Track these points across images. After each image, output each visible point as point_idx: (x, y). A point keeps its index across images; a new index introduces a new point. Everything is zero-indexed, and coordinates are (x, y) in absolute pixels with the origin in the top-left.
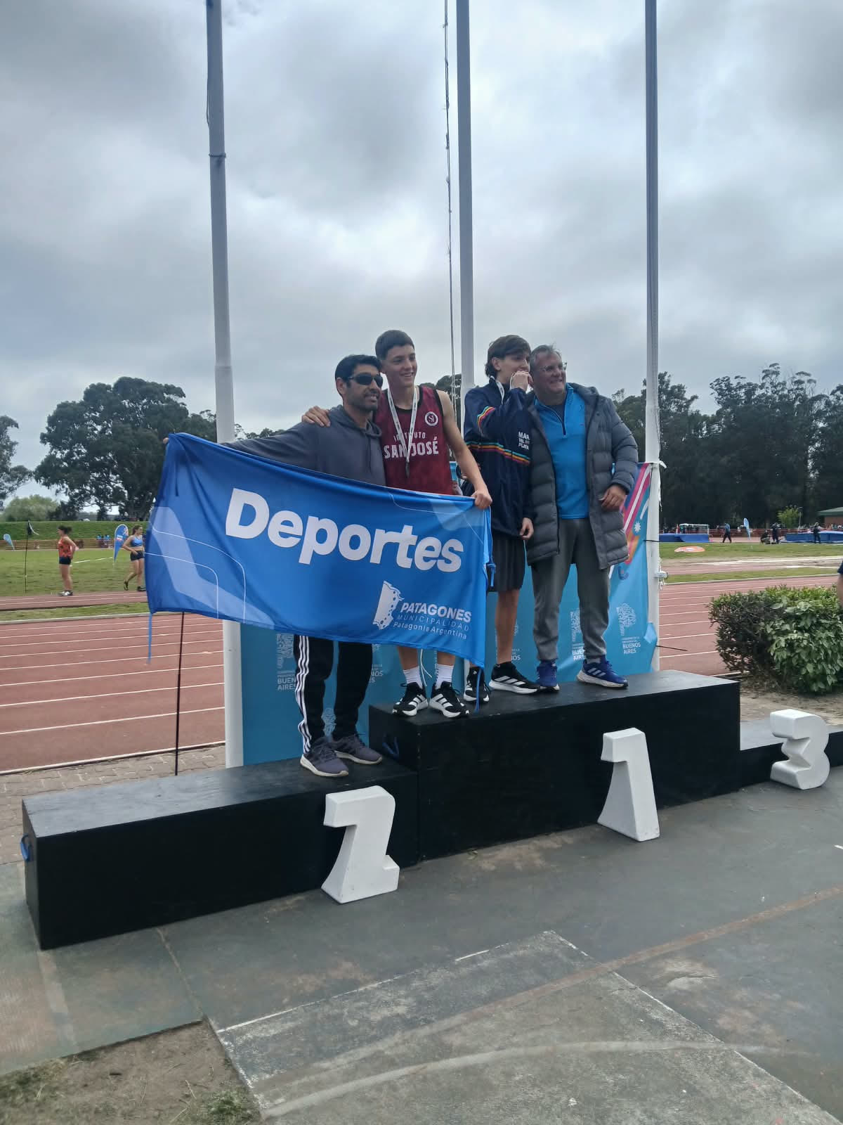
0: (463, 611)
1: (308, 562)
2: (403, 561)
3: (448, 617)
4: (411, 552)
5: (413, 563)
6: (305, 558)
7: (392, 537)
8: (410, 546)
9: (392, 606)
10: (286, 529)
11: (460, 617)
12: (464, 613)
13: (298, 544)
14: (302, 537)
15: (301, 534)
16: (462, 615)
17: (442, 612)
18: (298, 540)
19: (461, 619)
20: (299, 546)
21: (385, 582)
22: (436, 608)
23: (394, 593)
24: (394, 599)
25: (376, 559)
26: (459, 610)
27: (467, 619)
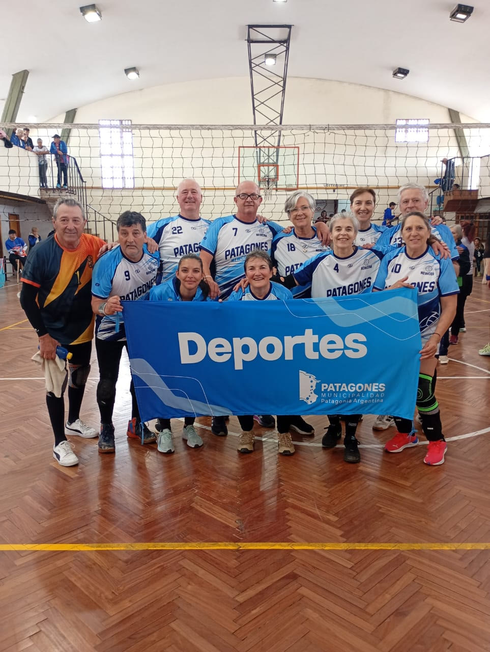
0: (377, 384)
1: (241, 368)
2: (311, 354)
3: (365, 390)
4: (316, 347)
5: (320, 355)
6: (239, 366)
7: (298, 340)
8: (314, 344)
9: (312, 387)
10: (220, 350)
11: (375, 389)
12: (378, 386)
13: (230, 358)
14: (232, 353)
15: (231, 351)
16: (377, 387)
17: (360, 388)
18: (230, 355)
19: (377, 391)
20: (232, 359)
21: (300, 371)
22: (354, 385)
23: (310, 377)
24: (312, 381)
25: (289, 356)
26: (374, 384)
27: (382, 389)
